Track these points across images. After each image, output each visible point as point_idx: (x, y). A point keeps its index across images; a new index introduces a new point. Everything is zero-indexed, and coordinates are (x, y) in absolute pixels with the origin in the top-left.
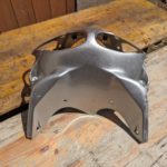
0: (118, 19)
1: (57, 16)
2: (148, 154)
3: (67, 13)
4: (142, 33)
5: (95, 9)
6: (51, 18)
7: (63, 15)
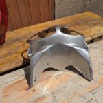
0: (77, 24)
1: (44, 22)
2: (84, 97)
3: (49, 20)
4: (90, 32)
5: (64, 18)
6: (41, 22)
7: (47, 21)
